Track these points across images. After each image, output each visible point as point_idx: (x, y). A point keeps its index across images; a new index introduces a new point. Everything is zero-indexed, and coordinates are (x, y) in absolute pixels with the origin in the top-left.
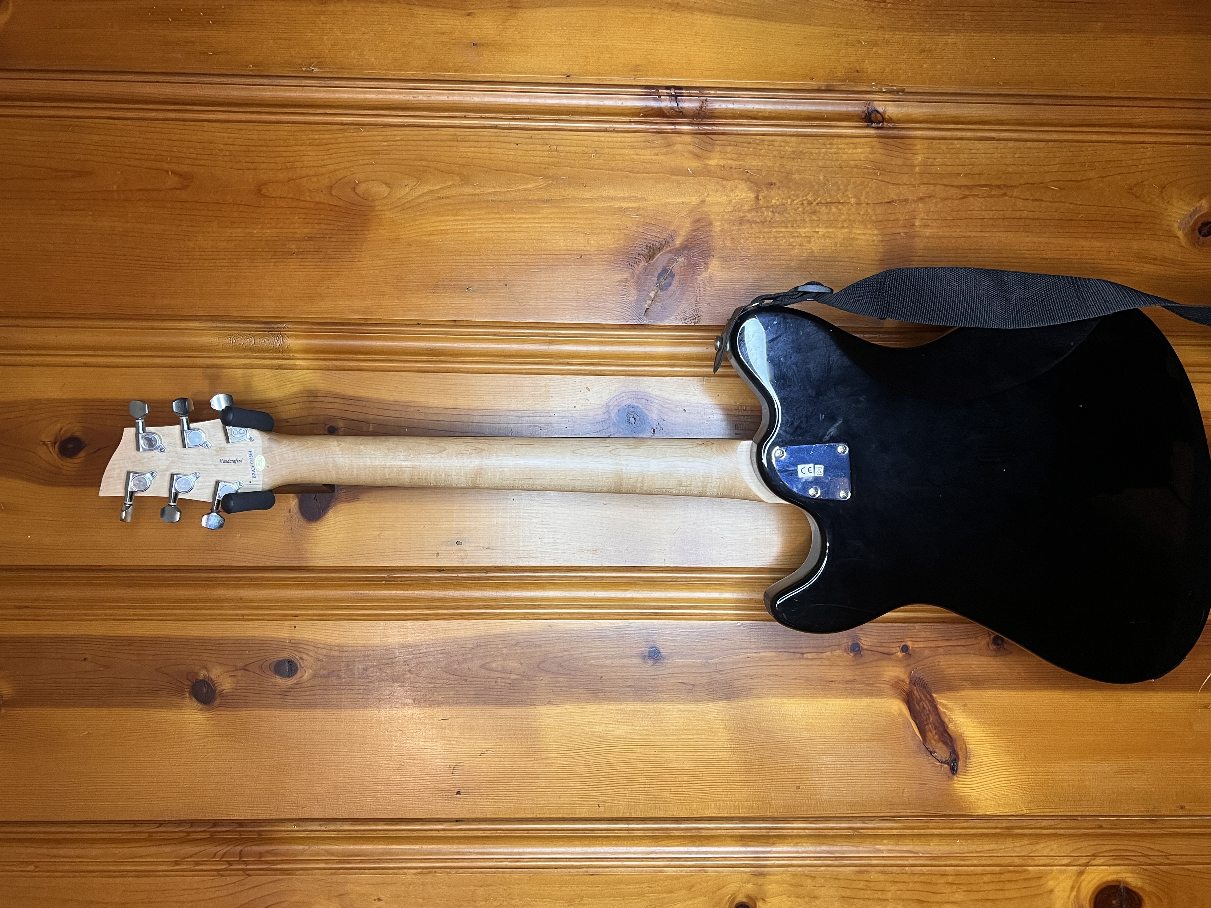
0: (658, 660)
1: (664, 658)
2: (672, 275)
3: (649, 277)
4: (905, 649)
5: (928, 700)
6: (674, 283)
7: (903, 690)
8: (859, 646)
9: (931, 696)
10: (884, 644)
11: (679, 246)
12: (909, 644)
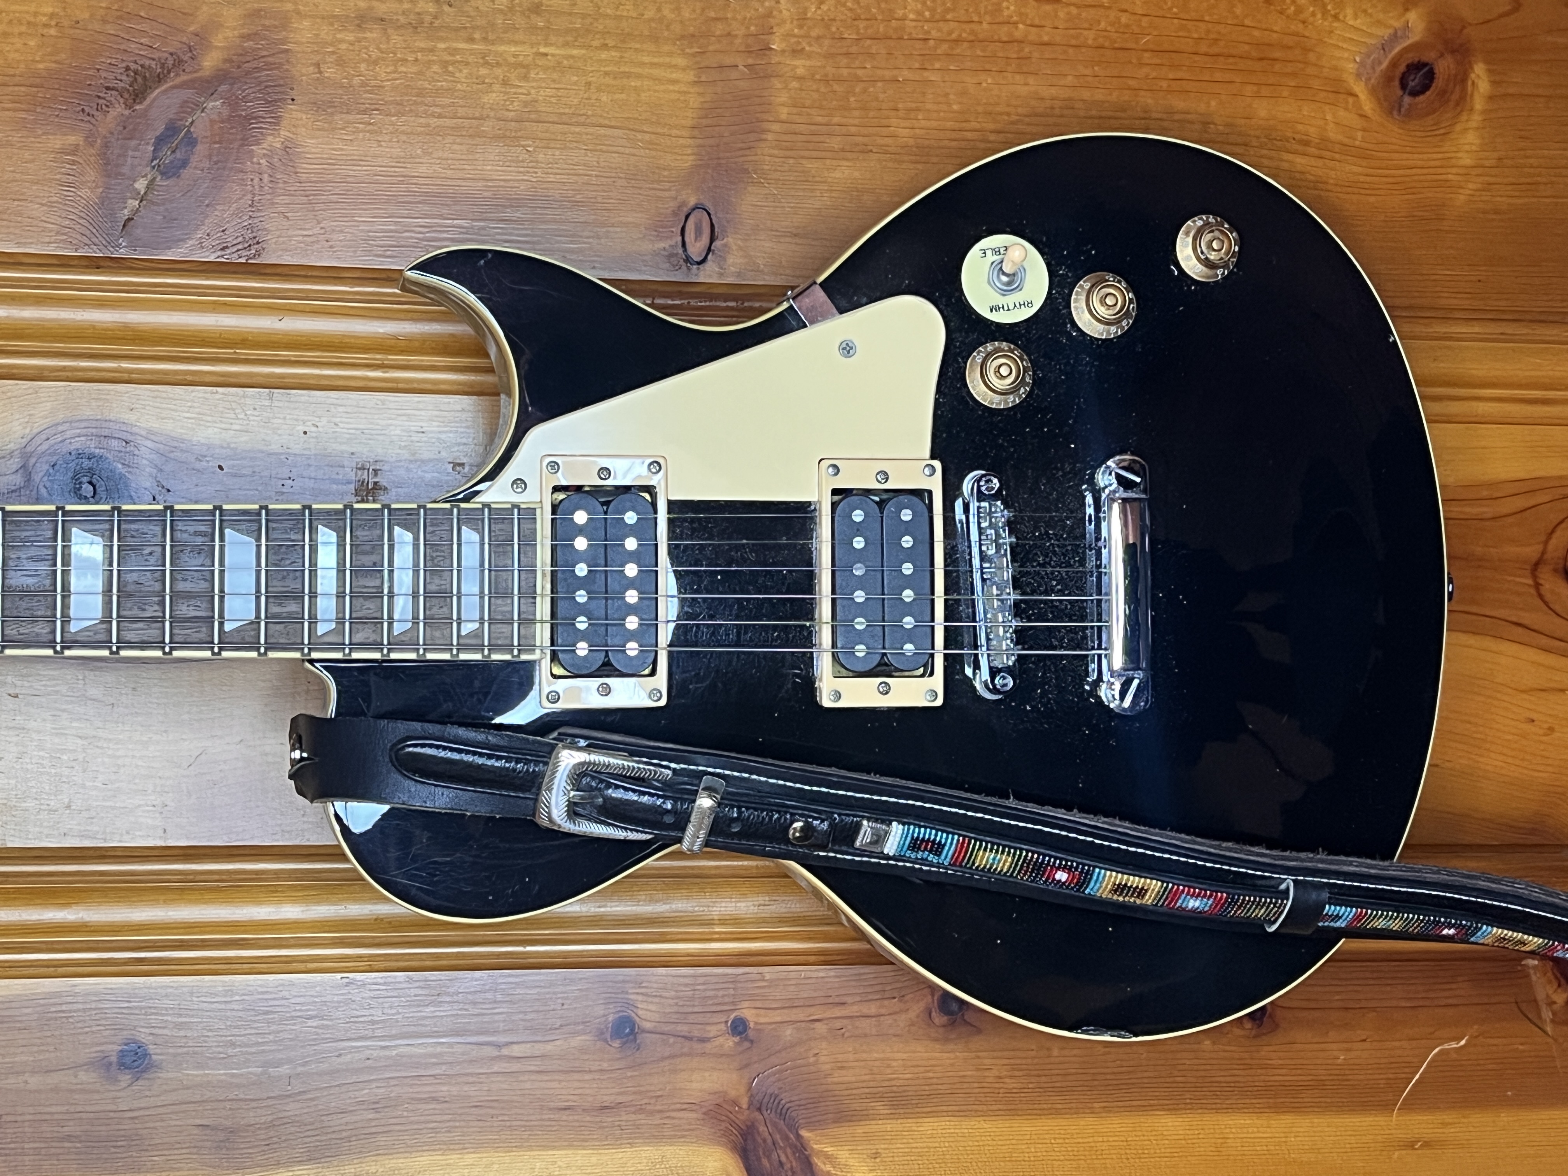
0: (144, 1071)
1: (158, 1067)
2: (191, 141)
3: (133, 143)
4: (739, 1027)
5: (793, 1146)
6: (194, 160)
7: (732, 1123)
8: (632, 1024)
9: (799, 1137)
10: (691, 1018)
11: (207, 73)
12: (749, 1014)
